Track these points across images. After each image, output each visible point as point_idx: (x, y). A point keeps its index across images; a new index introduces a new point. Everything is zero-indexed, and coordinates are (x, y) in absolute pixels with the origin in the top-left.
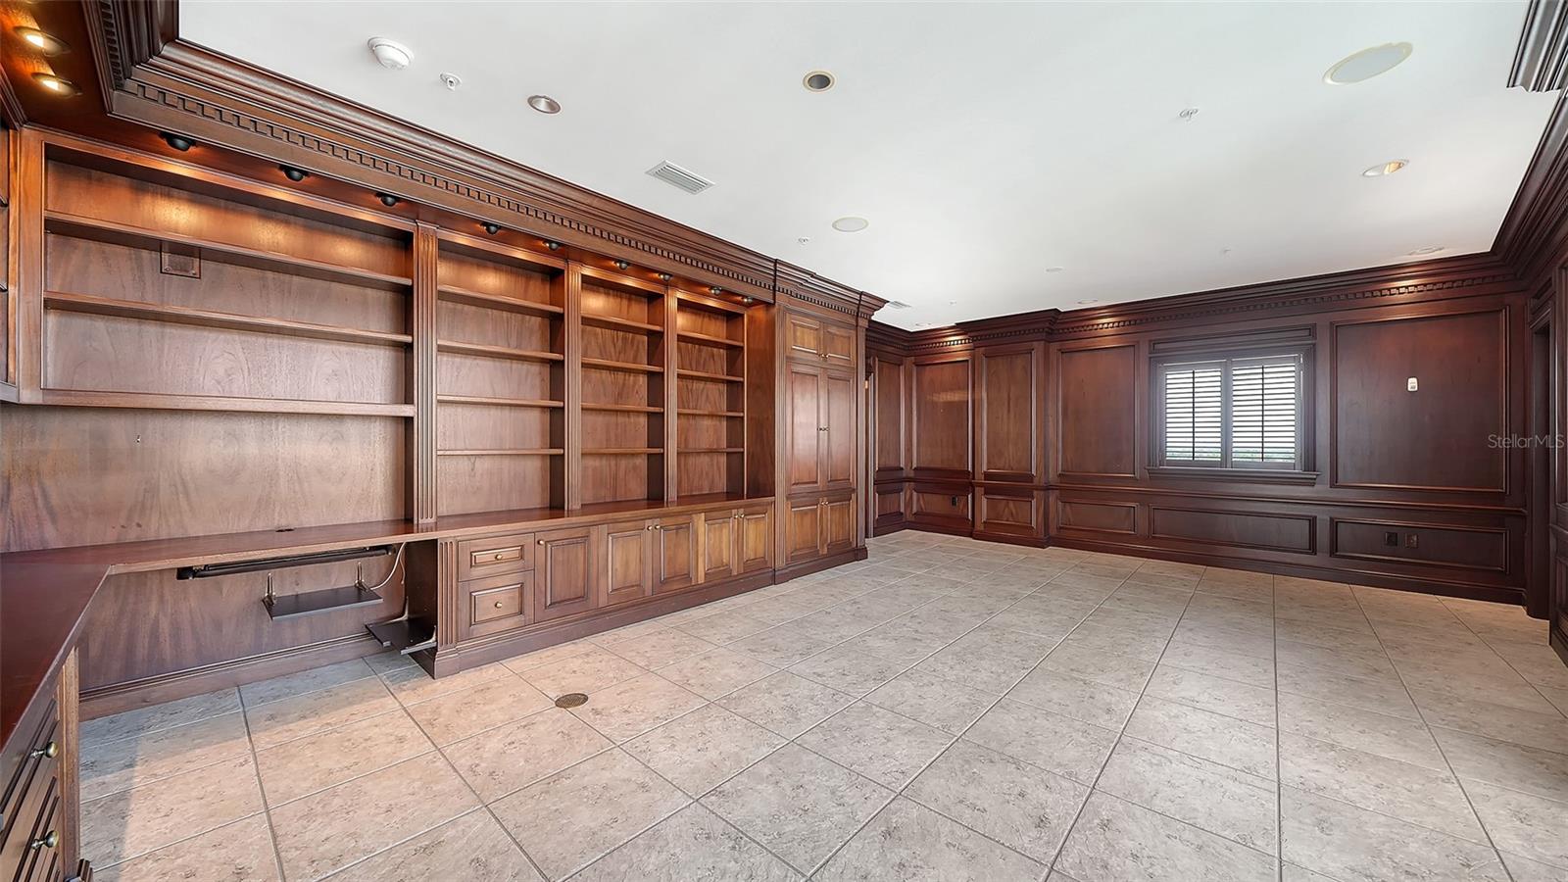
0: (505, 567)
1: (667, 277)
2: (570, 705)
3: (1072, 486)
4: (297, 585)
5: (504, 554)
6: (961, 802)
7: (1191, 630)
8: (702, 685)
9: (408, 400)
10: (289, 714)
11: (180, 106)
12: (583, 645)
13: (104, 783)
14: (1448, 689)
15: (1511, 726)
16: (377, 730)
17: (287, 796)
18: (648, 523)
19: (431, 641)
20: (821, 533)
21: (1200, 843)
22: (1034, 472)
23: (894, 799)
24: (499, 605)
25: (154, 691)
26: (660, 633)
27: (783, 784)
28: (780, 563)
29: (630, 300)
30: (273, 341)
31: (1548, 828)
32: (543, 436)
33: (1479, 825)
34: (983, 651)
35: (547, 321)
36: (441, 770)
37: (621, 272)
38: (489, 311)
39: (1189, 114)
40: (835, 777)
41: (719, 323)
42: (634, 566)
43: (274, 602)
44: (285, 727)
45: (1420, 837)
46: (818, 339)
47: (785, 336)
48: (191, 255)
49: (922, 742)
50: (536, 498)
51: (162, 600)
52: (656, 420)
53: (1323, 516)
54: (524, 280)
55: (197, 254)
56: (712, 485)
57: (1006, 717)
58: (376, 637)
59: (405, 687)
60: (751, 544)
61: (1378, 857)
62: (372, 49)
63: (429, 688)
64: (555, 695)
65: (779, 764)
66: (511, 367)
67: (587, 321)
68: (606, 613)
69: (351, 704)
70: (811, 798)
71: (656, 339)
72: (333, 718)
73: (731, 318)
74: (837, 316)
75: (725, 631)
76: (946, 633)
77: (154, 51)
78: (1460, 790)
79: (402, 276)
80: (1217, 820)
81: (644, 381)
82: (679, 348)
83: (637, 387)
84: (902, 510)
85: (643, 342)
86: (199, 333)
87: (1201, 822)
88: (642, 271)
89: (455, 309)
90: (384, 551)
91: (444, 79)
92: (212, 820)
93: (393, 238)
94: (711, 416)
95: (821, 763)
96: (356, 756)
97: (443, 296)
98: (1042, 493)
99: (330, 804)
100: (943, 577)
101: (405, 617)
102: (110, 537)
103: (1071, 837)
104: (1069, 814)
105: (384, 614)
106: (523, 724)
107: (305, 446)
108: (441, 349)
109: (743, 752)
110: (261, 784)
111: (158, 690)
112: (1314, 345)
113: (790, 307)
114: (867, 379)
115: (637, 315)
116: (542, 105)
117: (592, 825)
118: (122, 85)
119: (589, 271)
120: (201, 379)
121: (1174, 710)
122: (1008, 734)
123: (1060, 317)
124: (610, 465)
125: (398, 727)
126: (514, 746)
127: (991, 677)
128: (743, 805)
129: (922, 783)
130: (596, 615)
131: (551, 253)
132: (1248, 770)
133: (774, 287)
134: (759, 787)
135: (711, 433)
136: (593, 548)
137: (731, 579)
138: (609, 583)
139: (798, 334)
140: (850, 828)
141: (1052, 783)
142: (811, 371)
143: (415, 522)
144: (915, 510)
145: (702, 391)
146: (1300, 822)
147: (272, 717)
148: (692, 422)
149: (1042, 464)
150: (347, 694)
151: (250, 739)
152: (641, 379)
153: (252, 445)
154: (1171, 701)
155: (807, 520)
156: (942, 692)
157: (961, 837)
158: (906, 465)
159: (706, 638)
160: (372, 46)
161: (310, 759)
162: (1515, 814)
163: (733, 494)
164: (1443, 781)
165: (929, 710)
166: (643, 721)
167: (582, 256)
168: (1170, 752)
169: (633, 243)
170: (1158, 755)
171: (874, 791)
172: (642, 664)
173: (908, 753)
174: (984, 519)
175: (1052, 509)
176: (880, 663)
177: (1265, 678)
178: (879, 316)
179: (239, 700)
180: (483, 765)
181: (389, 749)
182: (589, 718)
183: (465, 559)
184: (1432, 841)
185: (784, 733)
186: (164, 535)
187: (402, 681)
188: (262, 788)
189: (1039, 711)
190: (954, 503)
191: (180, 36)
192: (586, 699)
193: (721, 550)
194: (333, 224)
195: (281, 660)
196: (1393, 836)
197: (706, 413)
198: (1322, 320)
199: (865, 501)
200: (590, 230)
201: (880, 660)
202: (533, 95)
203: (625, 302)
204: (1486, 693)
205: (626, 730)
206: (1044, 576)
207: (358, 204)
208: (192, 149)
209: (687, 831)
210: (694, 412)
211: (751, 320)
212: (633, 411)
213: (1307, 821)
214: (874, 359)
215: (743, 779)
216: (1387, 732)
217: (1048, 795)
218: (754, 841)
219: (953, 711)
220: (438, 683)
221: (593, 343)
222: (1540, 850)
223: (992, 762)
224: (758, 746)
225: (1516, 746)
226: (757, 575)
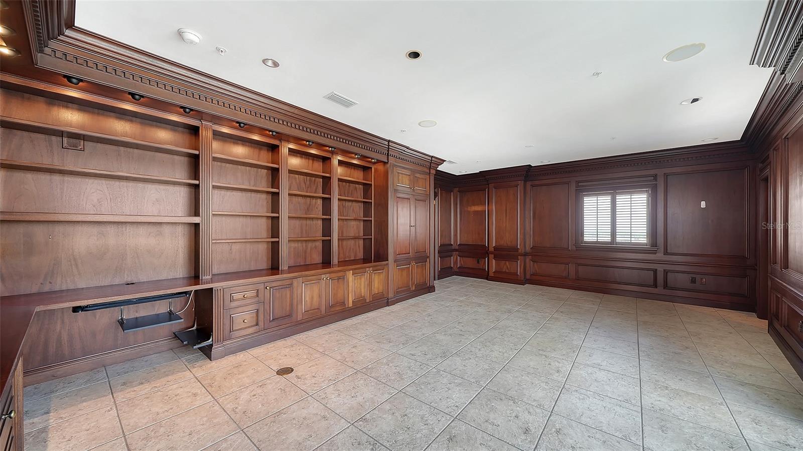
0: (248, 301)
1: (333, 149)
2: (284, 374)
3: (537, 253)
4: (137, 312)
5: (248, 294)
6: (487, 421)
7: (597, 328)
8: (353, 362)
9: (197, 213)
10: (134, 382)
11: (75, 62)
12: (289, 341)
13: (33, 423)
14: (721, 356)
15: (751, 375)
16: (182, 390)
17: (134, 428)
18: (323, 276)
19: (209, 341)
20: (412, 280)
21: (605, 439)
22: (519, 247)
23: (453, 421)
24: (245, 321)
25: (58, 371)
26: (330, 334)
27: (397, 414)
28: (391, 295)
29: (313, 160)
30: (124, 184)
31: (769, 427)
32: (268, 231)
33: (737, 426)
34: (495, 340)
35: (270, 172)
36: (217, 411)
37: (309, 146)
38: (240, 167)
39: (598, 74)
40: (423, 410)
41: (359, 172)
42: (316, 299)
43: (125, 322)
44: (132, 389)
45: (709, 433)
46: (410, 180)
47: (393, 180)
48: (79, 139)
49: (466, 390)
50: (263, 263)
51: (63, 322)
52: (327, 223)
53: (660, 268)
54: (258, 150)
55: (82, 137)
56: (356, 255)
57: (508, 376)
58: (179, 339)
59: (196, 366)
60: (376, 285)
61: (690, 444)
62: (180, 34)
63: (209, 366)
64: (276, 368)
65: (394, 404)
66: (251, 196)
67: (291, 172)
68: (301, 324)
69: (167, 375)
70: (411, 421)
71: (327, 181)
72: (158, 383)
73: (365, 169)
74: (420, 168)
75: (363, 332)
76: (476, 331)
77: (61, 33)
78: (728, 409)
79: (193, 149)
80: (612, 427)
81: (320, 203)
82: (339, 186)
83: (317, 205)
84: (452, 266)
85: (320, 182)
86: (83, 180)
87: (604, 429)
88: (320, 146)
89: (221, 166)
90: (185, 295)
91: (218, 50)
92: (94, 442)
93: (188, 129)
94: (355, 220)
95: (416, 402)
96: (171, 405)
97: (215, 159)
98: (523, 257)
99: (158, 431)
100: (474, 301)
101: (195, 328)
102: (35, 289)
103: (541, 439)
104: (540, 426)
105: (184, 326)
106: (260, 385)
107: (141, 239)
108: (214, 187)
109: (375, 398)
110: (120, 421)
111: (61, 370)
112: (656, 184)
113: (396, 164)
114: (435, 200)
115: (317, 168)
116: (270, 63)
117: (299, 439)
118: (43, 51)
119: (292, 146)
120: (85, 205)
121: (590, 370)
122: (509, 385)
123: (532, 169)
124: (303, 246)
125: (193, 387)
126: (255, 397)
127: (499, 354)
128: (376, 426)
129: (467, 412)
130: (296, 325)
131: (273, 137)
132: (627, 401)
133: (388, 154)
134: (384, 416)
135: (355, 228)
136: (295, 290)
137: (366, 304)
138: (303, 308)
139: (400, 177)
140: (431, 437)
141: (531, 410)
142: (406, 196)
143: (201, 278)
144: (458, 266)
145: (351, 206)
146: (652, 427)
147: (124, 384)
148: (345, 223)
149: (523, 243)
150: (165, 370)
151: (113, 396)
152: (319, 201)
153: (112, 238)
154: (588, 365)
155: (405, 273)
156: (475, 363)
157: (487, 440)
158: (454, 243)
159: (353, 336)
160: (180, 32)
161: (147, 407)
162: (753, 420)
163: (366, 260)
164: (719, 404)
165: (469, 373)
166: (323, 381)
167: (288, 138)
168: (589, 392)
169: (316, 132)
170: (583, 394)
171: (443, 417)
172: (321, 351)
173: (459, 397)
174: (494, 271)
175: (528, 265)
176: (443, 348)
177: (634, 352)
178: (441, 168)
179: (105, 374)
180: (240, 408)
181: (189, 400)
182: (295, 380)
183: (227, 298)
184: (715, 436)
185: (396, 387)
186: (64, 288)
187: (194, 362)
188: (121, 424)
189: (524, 372)
190: (478, 262)
191: (75, 25)
192: (292, 370)
193: (361, 289)
194: (156, 122)
195: (128, 352)
196: (696, 433)
197: (353, 218)
198: (660, 172)
199: (434, 262)
200: (293, 126)
201: (444, 346)
202: (266, 58)
203: (311, 162)
204: (739, 359)
205: (314, 387)
206: (524, 300)
207: (170, 112)
208: (81, 84)
209: (348, 441)
210: (346, 218)
211: (376, 170)
212: (315, 218)
213: (656, 427)
214: (438, 189)
215: (376, 412)
216: (692, 380)
217: (530, 416)
218: (383, 445)
219: (481, 373)
220: (213, 363)
221: (294, 183)
222: (765, 438)
223: (501, 400)
224: (383, 394)
225: (753, 385)
226: (379, 301)
